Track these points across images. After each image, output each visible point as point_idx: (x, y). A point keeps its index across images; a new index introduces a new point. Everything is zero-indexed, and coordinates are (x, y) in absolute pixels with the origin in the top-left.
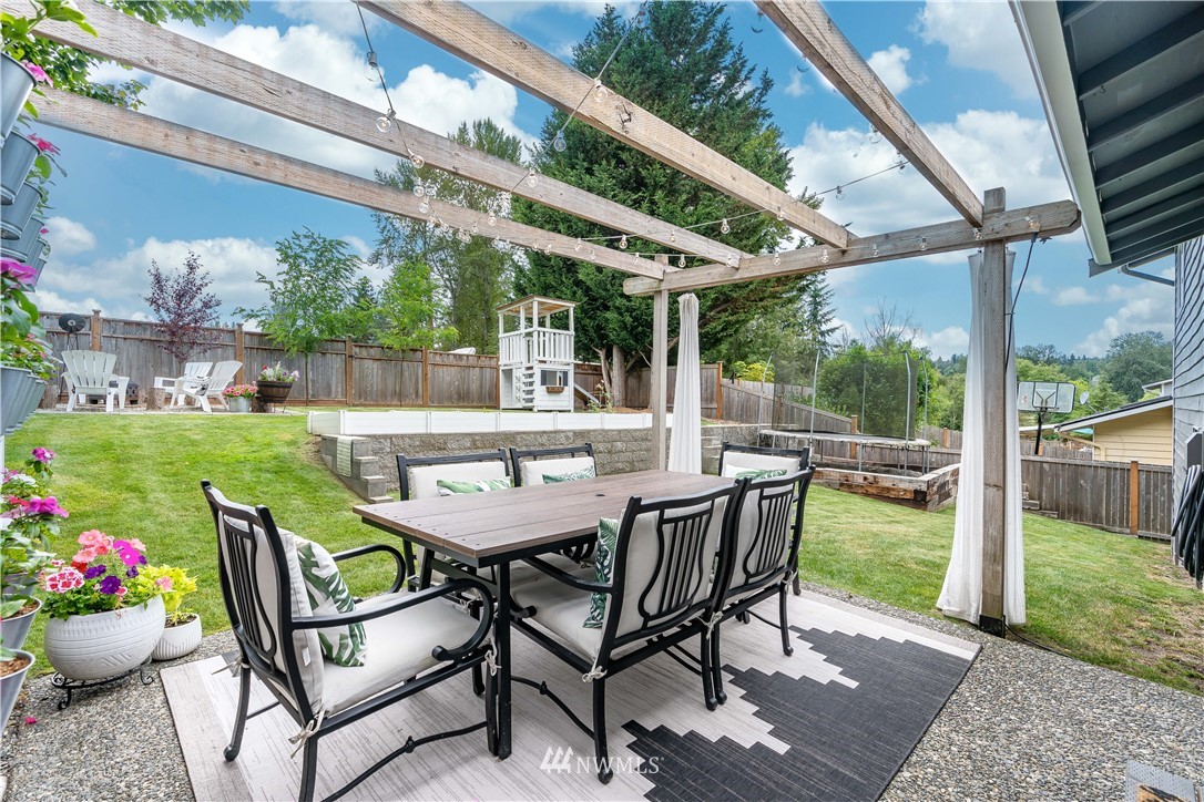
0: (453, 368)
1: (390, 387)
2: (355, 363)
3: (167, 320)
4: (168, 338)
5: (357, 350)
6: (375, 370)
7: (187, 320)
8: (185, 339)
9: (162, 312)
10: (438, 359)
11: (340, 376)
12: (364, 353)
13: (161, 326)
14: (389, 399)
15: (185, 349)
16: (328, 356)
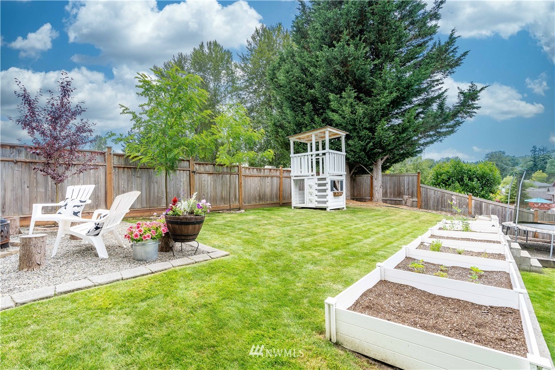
0: (256, 178)
1: (219, 194)
2: (197, 177)
3: (43, 143)
4: (43, 160)
5: (197, 167)
6: (209, 181)
7: (63, 143)
8: (61, 161)
9: (37, 134)
10: (247, 172)
11: (186, 188)
12: (202, 169)
13: (36, 148)
14: (218, 202)
15: (60, 170)
16: (178, 172)
